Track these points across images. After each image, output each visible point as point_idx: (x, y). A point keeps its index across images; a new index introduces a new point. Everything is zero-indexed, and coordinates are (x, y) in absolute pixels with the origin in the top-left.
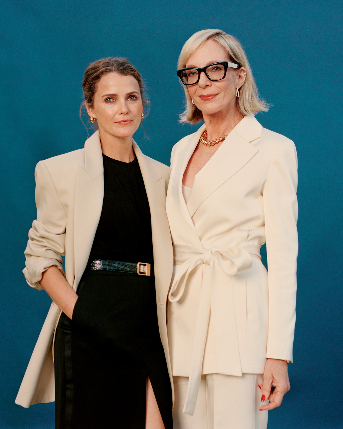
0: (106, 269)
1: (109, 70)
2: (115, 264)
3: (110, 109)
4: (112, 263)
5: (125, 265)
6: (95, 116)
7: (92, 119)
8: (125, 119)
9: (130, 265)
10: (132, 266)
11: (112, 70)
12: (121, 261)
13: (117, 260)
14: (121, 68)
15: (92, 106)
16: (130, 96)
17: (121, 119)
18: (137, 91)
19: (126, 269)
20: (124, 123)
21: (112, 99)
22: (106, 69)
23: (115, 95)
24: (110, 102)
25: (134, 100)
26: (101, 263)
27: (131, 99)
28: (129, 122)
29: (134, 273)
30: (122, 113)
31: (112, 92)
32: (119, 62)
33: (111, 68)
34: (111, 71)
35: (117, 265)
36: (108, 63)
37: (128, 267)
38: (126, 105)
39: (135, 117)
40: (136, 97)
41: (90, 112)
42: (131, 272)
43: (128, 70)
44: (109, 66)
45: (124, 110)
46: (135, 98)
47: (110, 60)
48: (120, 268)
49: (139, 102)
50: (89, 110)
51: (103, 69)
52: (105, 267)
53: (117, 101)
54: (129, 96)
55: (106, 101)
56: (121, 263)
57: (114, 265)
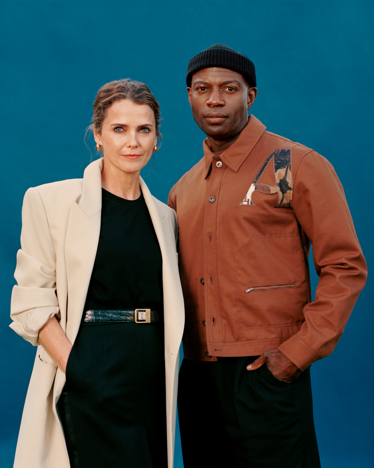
0: (99, 320)
1: (123, 97)
2: (109, 313)
3: (118, 140)
4: (105, 313)
5: (120, 314)
6: (101, 144)
7: (98, 147)
8: (133, 154)
9: (126, 313)
10: (128, 314)
11: (126, 96)
12: (115, 309)
13: (111, 309)
14: (136, 96)
15: (100, 132)
16: (143, 128)
17: (129, 153)
18: (151, 124)
19: (121, 318)
20: (131, 157)
21: (121, 129)
22: (120, 95)
23: (125, 126)
24: (120, 132)
25: (146, 133)
26: (93, 313)
27: (144, 131)
28: (137, 157)
29: (131, 322)
30: (130, 147)
31: (122, 121)
32: (136, 87)
33: (125, 94)
34: (124, 97)
35: (111, 315)
36: (123, 87)
37: (124, 316)
38: (136, 138)
39: (145, 152)
40: (149, 130)
41: (97, 138)
42: (127, 321)
43: (144, 99)
44: (123, 92)
45: (133, 143)
46: (147, 131)
47: (126, 84)
48: (114, 318)
49: (152, 135)
50: (97, 136)
51: (117, 94)
52: (98, 318)
53: (127, 131)
54: (141, 128)
55: (115, 130)
56: (115, 312)
57: (107, 314)
